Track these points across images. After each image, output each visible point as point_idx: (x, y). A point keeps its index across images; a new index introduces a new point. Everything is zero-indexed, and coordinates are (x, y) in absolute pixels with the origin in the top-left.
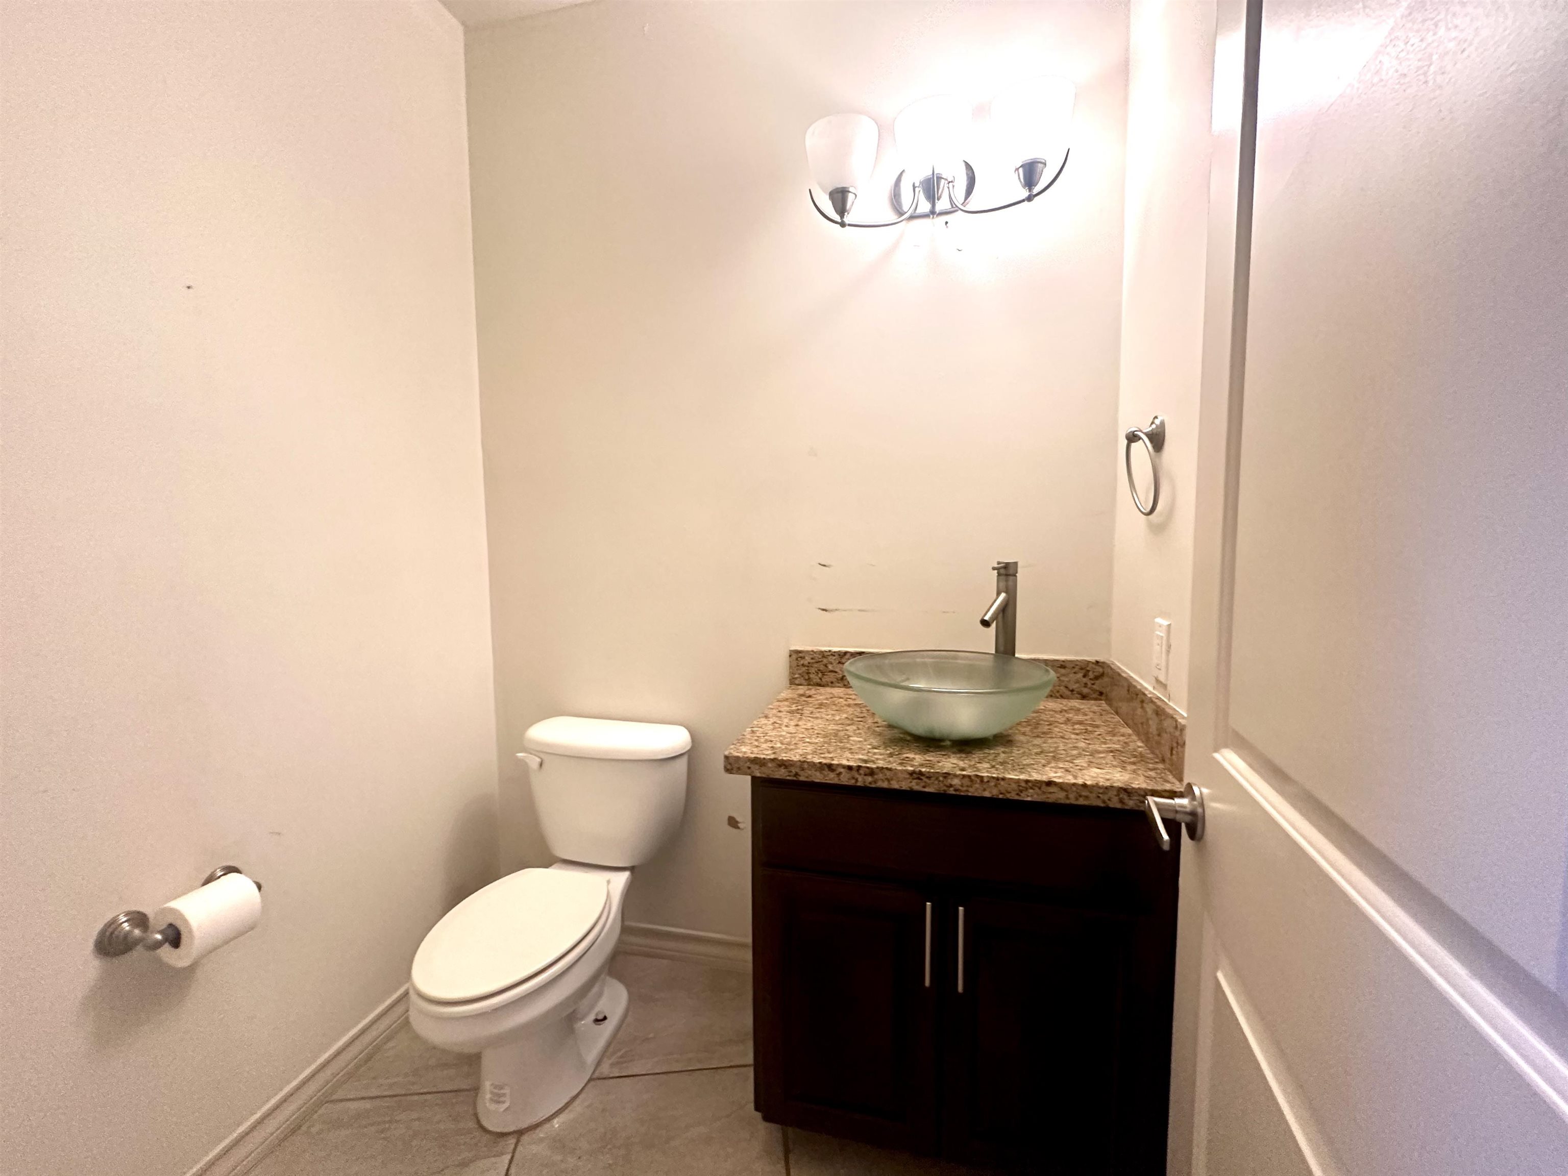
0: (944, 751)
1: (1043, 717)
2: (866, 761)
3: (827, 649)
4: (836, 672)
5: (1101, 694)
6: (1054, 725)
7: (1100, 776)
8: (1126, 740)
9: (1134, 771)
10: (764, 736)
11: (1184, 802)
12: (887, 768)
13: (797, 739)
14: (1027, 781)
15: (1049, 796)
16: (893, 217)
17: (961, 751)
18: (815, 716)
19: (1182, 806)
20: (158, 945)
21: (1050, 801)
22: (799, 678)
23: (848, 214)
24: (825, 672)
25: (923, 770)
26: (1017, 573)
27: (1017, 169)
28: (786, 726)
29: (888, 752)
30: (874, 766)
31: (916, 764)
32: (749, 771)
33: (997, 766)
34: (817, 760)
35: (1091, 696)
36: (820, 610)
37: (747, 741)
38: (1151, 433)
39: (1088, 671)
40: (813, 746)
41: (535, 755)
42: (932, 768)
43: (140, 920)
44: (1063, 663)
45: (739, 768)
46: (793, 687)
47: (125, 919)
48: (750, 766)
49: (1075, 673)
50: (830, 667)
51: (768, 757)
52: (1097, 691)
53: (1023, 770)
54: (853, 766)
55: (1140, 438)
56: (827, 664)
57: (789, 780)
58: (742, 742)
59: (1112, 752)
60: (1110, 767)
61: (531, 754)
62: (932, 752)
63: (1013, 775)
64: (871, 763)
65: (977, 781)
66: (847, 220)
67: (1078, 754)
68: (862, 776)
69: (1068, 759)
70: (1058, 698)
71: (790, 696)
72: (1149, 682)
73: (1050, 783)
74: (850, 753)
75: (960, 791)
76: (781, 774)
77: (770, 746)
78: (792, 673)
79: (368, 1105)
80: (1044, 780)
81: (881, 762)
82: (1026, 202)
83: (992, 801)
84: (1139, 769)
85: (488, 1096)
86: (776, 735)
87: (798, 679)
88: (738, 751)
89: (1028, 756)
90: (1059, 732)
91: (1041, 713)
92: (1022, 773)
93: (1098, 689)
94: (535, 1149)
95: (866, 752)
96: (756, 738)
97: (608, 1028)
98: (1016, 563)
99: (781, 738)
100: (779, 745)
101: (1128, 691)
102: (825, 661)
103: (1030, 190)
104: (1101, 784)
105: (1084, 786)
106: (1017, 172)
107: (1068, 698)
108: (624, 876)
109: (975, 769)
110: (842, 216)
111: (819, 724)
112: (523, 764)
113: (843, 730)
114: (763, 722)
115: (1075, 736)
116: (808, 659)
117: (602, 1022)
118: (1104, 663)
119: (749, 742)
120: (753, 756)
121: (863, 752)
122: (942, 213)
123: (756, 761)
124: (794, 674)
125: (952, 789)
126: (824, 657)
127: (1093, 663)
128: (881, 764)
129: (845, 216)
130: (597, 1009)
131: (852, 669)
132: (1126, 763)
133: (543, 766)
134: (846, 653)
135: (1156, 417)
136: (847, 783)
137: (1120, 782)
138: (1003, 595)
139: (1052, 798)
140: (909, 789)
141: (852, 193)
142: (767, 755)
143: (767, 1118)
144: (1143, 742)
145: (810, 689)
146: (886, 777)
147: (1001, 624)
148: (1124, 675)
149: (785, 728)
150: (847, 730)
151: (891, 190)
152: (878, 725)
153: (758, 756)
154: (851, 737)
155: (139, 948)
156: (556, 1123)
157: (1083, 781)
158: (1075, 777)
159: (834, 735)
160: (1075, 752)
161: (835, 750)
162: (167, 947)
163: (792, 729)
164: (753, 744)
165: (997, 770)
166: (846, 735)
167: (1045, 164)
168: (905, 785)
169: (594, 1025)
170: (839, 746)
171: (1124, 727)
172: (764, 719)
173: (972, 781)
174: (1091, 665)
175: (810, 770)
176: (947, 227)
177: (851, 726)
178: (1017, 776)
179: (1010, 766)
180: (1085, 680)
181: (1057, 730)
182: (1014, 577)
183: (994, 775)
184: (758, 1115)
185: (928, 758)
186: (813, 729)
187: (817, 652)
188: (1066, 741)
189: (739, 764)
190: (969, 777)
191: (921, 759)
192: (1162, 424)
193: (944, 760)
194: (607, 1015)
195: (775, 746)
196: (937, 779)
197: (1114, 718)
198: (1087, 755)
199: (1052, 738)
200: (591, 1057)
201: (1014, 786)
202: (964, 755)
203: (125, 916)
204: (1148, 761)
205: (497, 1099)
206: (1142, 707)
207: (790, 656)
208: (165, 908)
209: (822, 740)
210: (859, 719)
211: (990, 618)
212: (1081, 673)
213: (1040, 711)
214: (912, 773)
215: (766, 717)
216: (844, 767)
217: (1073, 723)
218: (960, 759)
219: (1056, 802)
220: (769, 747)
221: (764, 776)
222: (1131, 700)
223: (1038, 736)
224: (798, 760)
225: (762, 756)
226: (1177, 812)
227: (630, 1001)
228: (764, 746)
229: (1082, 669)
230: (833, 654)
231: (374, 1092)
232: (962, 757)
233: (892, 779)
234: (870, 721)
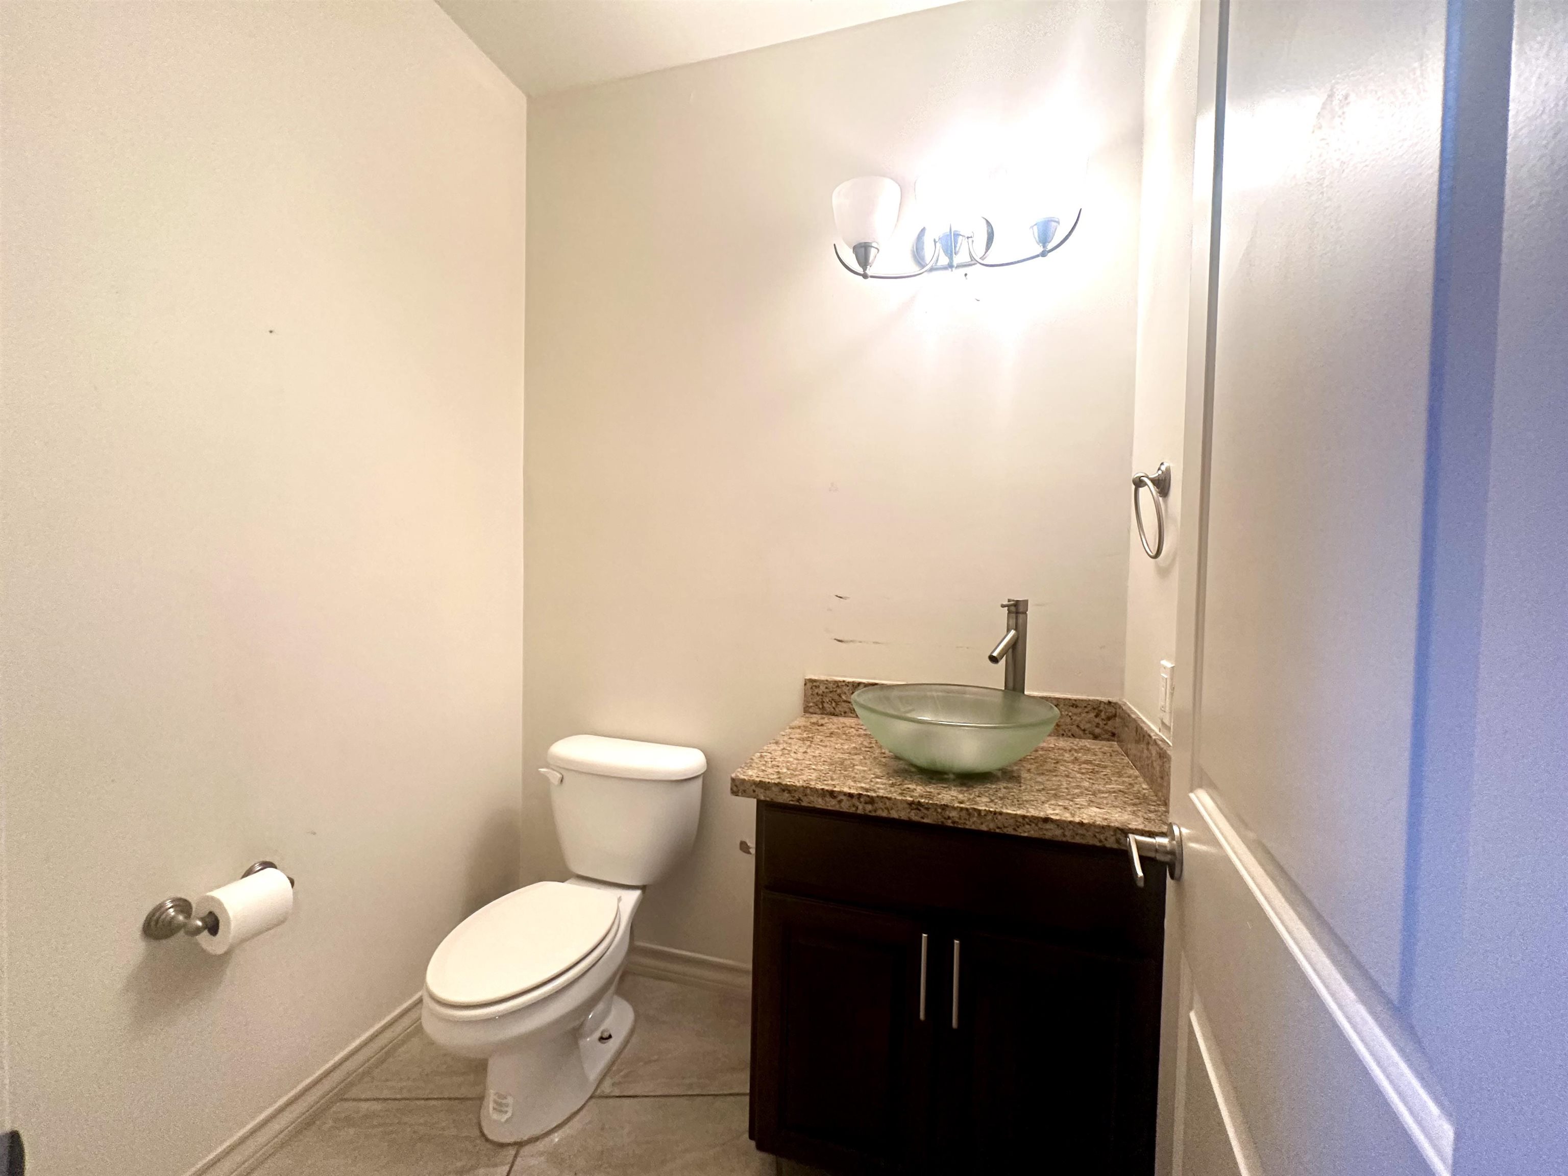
0: (946, 784)
1: (1052, 755)
2: (867, 790)
3: (841, 679)
4: (849, 702)
5: (1113, 735)
6: (1061, 763)
7: (1098, 815)
8: (1132, 782)
9: (1134, 813)
10: (772, 761)
11: (1164, 841)
12: (886, 797)
13: (803, 765)
14: (1024, 817)
15: (1045, 832)
16: (915, 269)
17: (962, 785)
18: (824, 744)
19: (1161, 845)
20: (198, 931)
21: (1047, 837)
22: (813, 706)
23: (870, 266)
24: (838, 702)
25: (923, 801)
26: (1027, 610)
27: (1032, 227)
28: (795, 752)
29: (891, 782)
30: (874, 795)
31: (917, 795)
32: (754, 794)
33: (996, 801)
34: (819, 786)
35: (1103, 737)
36: (835, 641)
37: (754, 765)
38: (1157, 478)
39: (1101, 711)
40: (818, 773)
41: (557, 772)
42: (931, 799)
43: (183, 906)
44: (1074, 702)
45: (744, 791)
46: (807, 715)
47: (171, 905)
48: (755, 789)
49: (1087, 712)
50: (844, 697)
51: (773, 781)
52: (1109, 731)
53: (1022, 806)
54: (854, 793)
55: (1146, 484)
56: (840, 694)
57: (791, 805)
58: (750, 767)
59: (1114, 792)
60: (1110, 807)
61: (554, 770)
62: (934, 784)
63: (1011, 810)
64: (872, 792)
65: (974, 814)
66: (869, 272)
67: (1081, 793)
68: (863, 804)
69: (1069, 797)
70: (1069, 737)
71: (804, 724)
72: (1154, 723)
73: (1047, 820)
74: (853, 781)
75: (957, 823)
76: (785, 798)
77: (777, 770)
78: (806, 701)
79: (377, 1106)
80: (1041, 816)
81: (882, 791)
82: (1040, 258)
83: (989, 835)
84: (1139, 810)
85: (491, 1105)
86: (783, 760)
87: (813, 708)
88: (745, 774)
89: (1028, 792)
90: (1064, 771)
91: (1049, 751)
92: (1019, 808)
93: (1110, 729)
94: (533, 1162)
95: (869, 781)
96: (764, 763)
97: (613, 1045)
98: (1026, 602)
99: (788, 764)
100: (785, 770)
101: (1137, 731)
102: (839, 691)
103: (1044, 247)
104: (1098, 823)
105: (1081, 824)
106: (1031, 229)
107: (1080, 738)
108: (635, 895)
109: (974, 803)
110: (865, 268)
111: (826, 752)
112: (545, 779)
113: (849, 759)
114: (774, 748)
115: (1080, 775)
116: (823, 688)
117: (606, 1041)
118: (1116, 704)
119: (756, 766)
120: (758, 779)
121: (865, 780)
122: (960, 266)
123: (761, 785)
124: (809, 702)
125: (950, 821)
126: (838, 686)
127: (1105, 703)
128: (881, 793)
129: (868, 269)
130: (602, 1029)
131: (861, 700)
132: (1128, 804)
133: (564, 781)
134: (859, 684)
135: (1162, 464)
136: (847, 811)
137: (1118, 822)
138: (1013, 632)
139: (1048, 835)
140: (908, 819)
141: (874, 247)
142: (772, 779)
143: (760, 1147)
144: (1148, 784)
145: (824, 718)
146: (886, 806)
147: (1010, 660)
148: (1133, 716)
149: (792, 754)
150: (853, 759)
151: (913, 246)
152: (884, 755)
153: (763, 780)
154: (856, 766)
155: (182, 933)
156: (556, 1138)
157: (1080, 819)
158: (1073, 815)
159: (840, 763)
160: (1077, 791)
161: (839, 778)
162: (206, 933)
163: (800, 756)
164: (761, 768)
165: (995, 805)
166: (851, 763)
167: (1058, 222)
168: (903, 816)
169: (599, 1044)
170: (843, 773)
171: (1132, 769)
172: (775, 745)
173: (969, 814)
174: (1102, 705)
175: (813, 796)
176: (966, 279)
177: (858, 756)
178: (1014, 811)
179: (1009, 801)
180: (1097, 720)
181: (1062, 768)
182: (1024, 615)
183: (991, 809)
184: (753, 1144)
185: (928, 790)
186: (820, 756)
187: (831, 681)
188: (1071, 780)
189: (745, 787)
190: (967, 809)
191: (921, 790)
192: (1168, 470)
193: (945, 792)
194: (612, 1034)
195: (781, 771)
196: (936, 810)
197: (1123, 759)
198: (1088, 794)
199: (1056, 776)
200: (593, 1073)
201: (1012, 821)
202: (965, 789)
203: (172, 902)
204: (1150, 803)
205: (500, 1107)
206: (1148, 749)
207: (805, 684)
208: (208, 896)
209: (828, 767)
210: (867, 749)
211: (999, 654)
212: (1093, 712)
213: (1050, 749)
214: (911, 804)
215: (777, 743)
216: (845, 794)
217: (1081, 762)
218: (961, 792)
219: (1052, 839)
220: (774, 771)
221: (768, 799)
222: (1138, 742)
223: (1043, 774)
224: (801, 785)
225: (767, 780)
226: (1157, 851)
227: (636, 1020)
228: (770, 771)
229: (1094, 709)
230: (847, 684)
231: (386, 1094)
232: (963, 790)
233: (892, 809)
234: (878, 751)
